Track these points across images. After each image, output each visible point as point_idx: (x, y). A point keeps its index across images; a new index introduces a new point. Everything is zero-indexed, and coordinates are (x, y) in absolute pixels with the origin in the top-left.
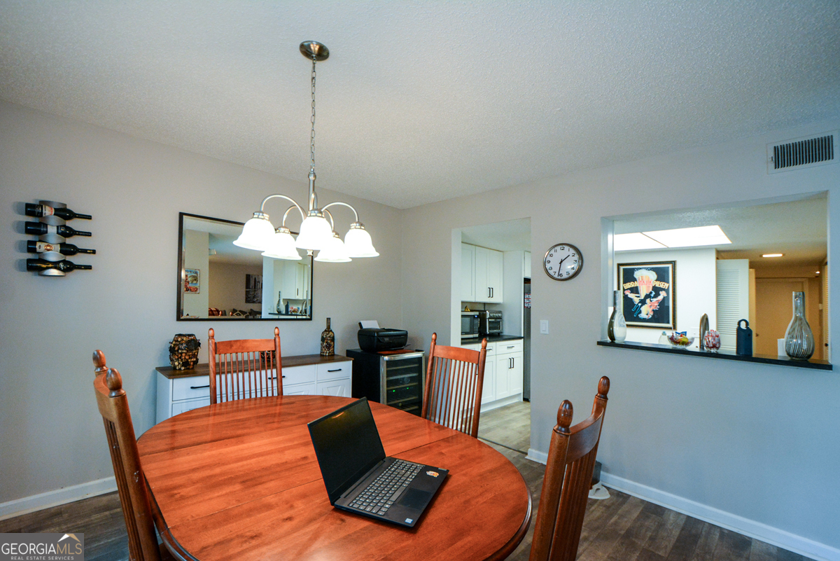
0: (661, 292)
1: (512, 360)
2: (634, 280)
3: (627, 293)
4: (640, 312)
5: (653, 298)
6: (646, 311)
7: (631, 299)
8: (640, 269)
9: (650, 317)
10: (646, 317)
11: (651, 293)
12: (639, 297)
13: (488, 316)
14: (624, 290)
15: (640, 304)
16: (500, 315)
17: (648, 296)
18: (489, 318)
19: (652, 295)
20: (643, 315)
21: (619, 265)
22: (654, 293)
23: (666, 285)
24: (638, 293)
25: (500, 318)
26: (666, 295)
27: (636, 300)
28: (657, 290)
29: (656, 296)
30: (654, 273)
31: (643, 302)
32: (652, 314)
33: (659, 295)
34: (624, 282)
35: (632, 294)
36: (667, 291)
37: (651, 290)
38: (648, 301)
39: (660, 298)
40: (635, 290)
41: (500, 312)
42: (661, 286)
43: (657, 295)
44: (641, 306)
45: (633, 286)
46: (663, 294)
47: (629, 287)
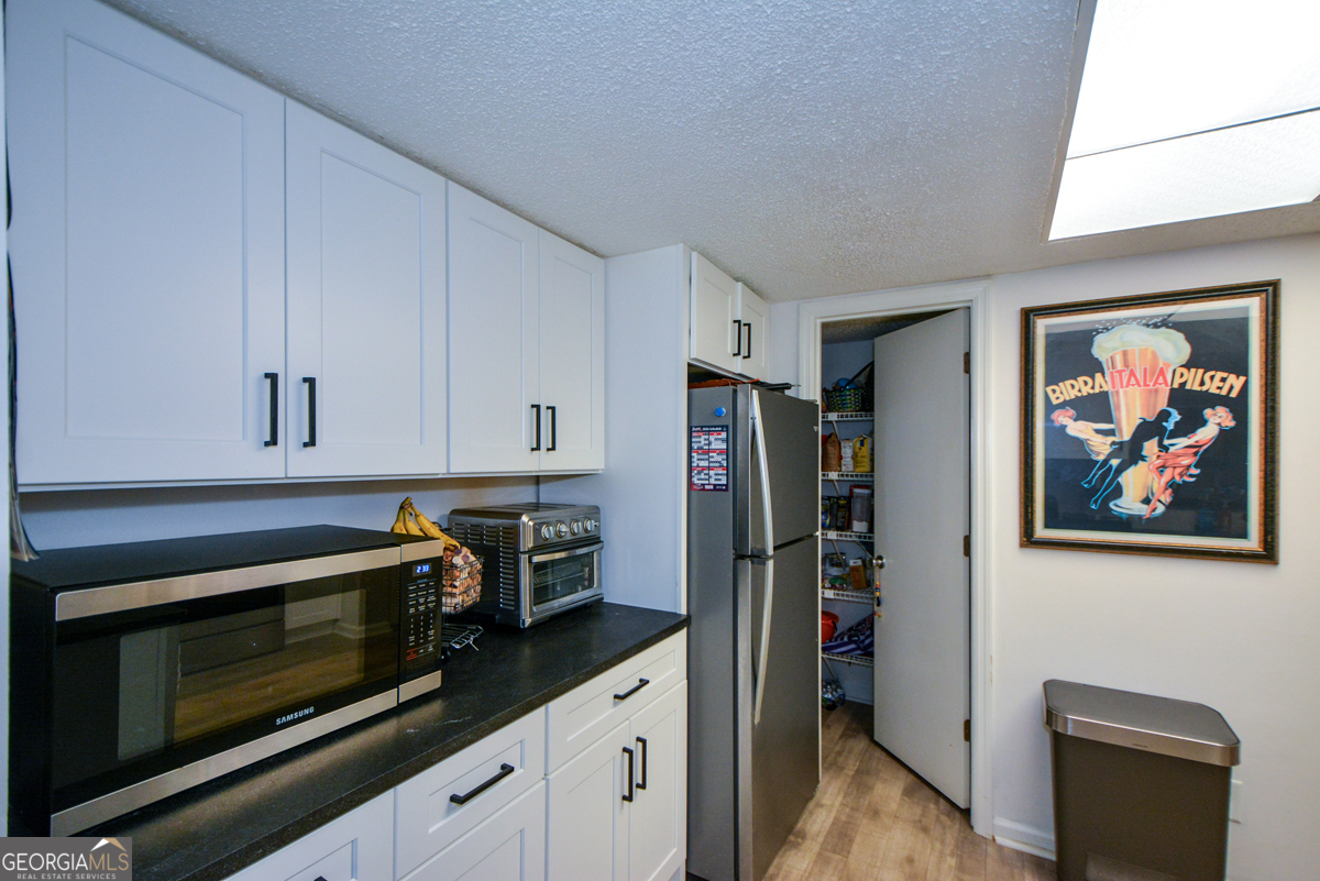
0: (1208, 412)
1: (636, 759)
2: (1095, 367)
3: (1063, 418)
4: (1118, 492)
5: (1173, 435)
6: (1140, 488)
7: (1079, 443)
8: (1120, 322)
9: (1161, 509)
10: (1143, 510)
11: (1164, 415)
12: (1111, 433)
13: (527, 542)
14: (1050, 408)
15: (1115, 462)
16: (589, 525)
17: (1148, 430)
18: (532, 552)
19: (1170, 425)
20: (1129, 503)
21: (1028, 316)
22: (1176, 416)
23: (1236, 382)
24: (1111, 422)
25: (593, 540)
26: (1229, 423)
27: (1101, 447)
28: (1191, 407)
29: (1184, 429)
30: (1180, 336)
31: (1131, 453)
32: (1167, 498)
33: (1204, 423)
34: (1051, 380)
35: (1081, 424)
36: (1238, 406)
37: (1162, 404)
38: (1150, 447)
39: (1207, 434)
40: (1097, 408)
41: (593, 513)
42: (1212, 387)
43: (1193, 421)
44: (1120, 470)
45: (1086, 390)
46: (1217, 420)
47: (1073, 394)
